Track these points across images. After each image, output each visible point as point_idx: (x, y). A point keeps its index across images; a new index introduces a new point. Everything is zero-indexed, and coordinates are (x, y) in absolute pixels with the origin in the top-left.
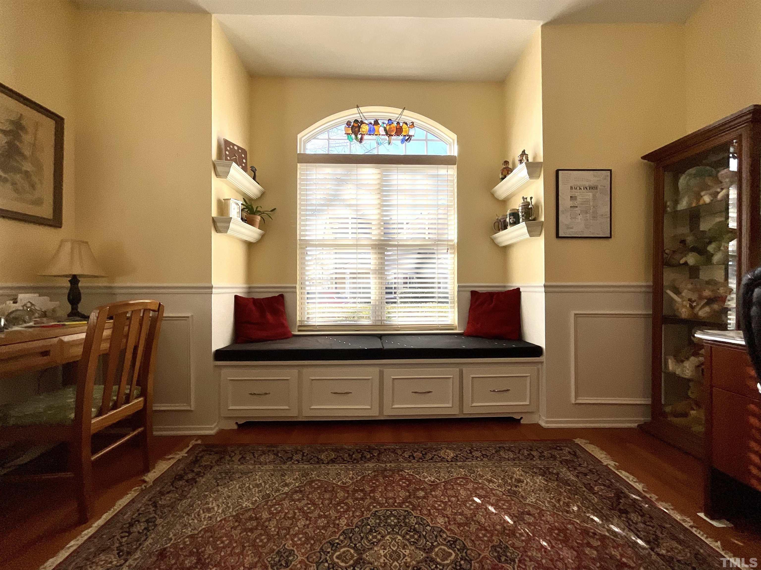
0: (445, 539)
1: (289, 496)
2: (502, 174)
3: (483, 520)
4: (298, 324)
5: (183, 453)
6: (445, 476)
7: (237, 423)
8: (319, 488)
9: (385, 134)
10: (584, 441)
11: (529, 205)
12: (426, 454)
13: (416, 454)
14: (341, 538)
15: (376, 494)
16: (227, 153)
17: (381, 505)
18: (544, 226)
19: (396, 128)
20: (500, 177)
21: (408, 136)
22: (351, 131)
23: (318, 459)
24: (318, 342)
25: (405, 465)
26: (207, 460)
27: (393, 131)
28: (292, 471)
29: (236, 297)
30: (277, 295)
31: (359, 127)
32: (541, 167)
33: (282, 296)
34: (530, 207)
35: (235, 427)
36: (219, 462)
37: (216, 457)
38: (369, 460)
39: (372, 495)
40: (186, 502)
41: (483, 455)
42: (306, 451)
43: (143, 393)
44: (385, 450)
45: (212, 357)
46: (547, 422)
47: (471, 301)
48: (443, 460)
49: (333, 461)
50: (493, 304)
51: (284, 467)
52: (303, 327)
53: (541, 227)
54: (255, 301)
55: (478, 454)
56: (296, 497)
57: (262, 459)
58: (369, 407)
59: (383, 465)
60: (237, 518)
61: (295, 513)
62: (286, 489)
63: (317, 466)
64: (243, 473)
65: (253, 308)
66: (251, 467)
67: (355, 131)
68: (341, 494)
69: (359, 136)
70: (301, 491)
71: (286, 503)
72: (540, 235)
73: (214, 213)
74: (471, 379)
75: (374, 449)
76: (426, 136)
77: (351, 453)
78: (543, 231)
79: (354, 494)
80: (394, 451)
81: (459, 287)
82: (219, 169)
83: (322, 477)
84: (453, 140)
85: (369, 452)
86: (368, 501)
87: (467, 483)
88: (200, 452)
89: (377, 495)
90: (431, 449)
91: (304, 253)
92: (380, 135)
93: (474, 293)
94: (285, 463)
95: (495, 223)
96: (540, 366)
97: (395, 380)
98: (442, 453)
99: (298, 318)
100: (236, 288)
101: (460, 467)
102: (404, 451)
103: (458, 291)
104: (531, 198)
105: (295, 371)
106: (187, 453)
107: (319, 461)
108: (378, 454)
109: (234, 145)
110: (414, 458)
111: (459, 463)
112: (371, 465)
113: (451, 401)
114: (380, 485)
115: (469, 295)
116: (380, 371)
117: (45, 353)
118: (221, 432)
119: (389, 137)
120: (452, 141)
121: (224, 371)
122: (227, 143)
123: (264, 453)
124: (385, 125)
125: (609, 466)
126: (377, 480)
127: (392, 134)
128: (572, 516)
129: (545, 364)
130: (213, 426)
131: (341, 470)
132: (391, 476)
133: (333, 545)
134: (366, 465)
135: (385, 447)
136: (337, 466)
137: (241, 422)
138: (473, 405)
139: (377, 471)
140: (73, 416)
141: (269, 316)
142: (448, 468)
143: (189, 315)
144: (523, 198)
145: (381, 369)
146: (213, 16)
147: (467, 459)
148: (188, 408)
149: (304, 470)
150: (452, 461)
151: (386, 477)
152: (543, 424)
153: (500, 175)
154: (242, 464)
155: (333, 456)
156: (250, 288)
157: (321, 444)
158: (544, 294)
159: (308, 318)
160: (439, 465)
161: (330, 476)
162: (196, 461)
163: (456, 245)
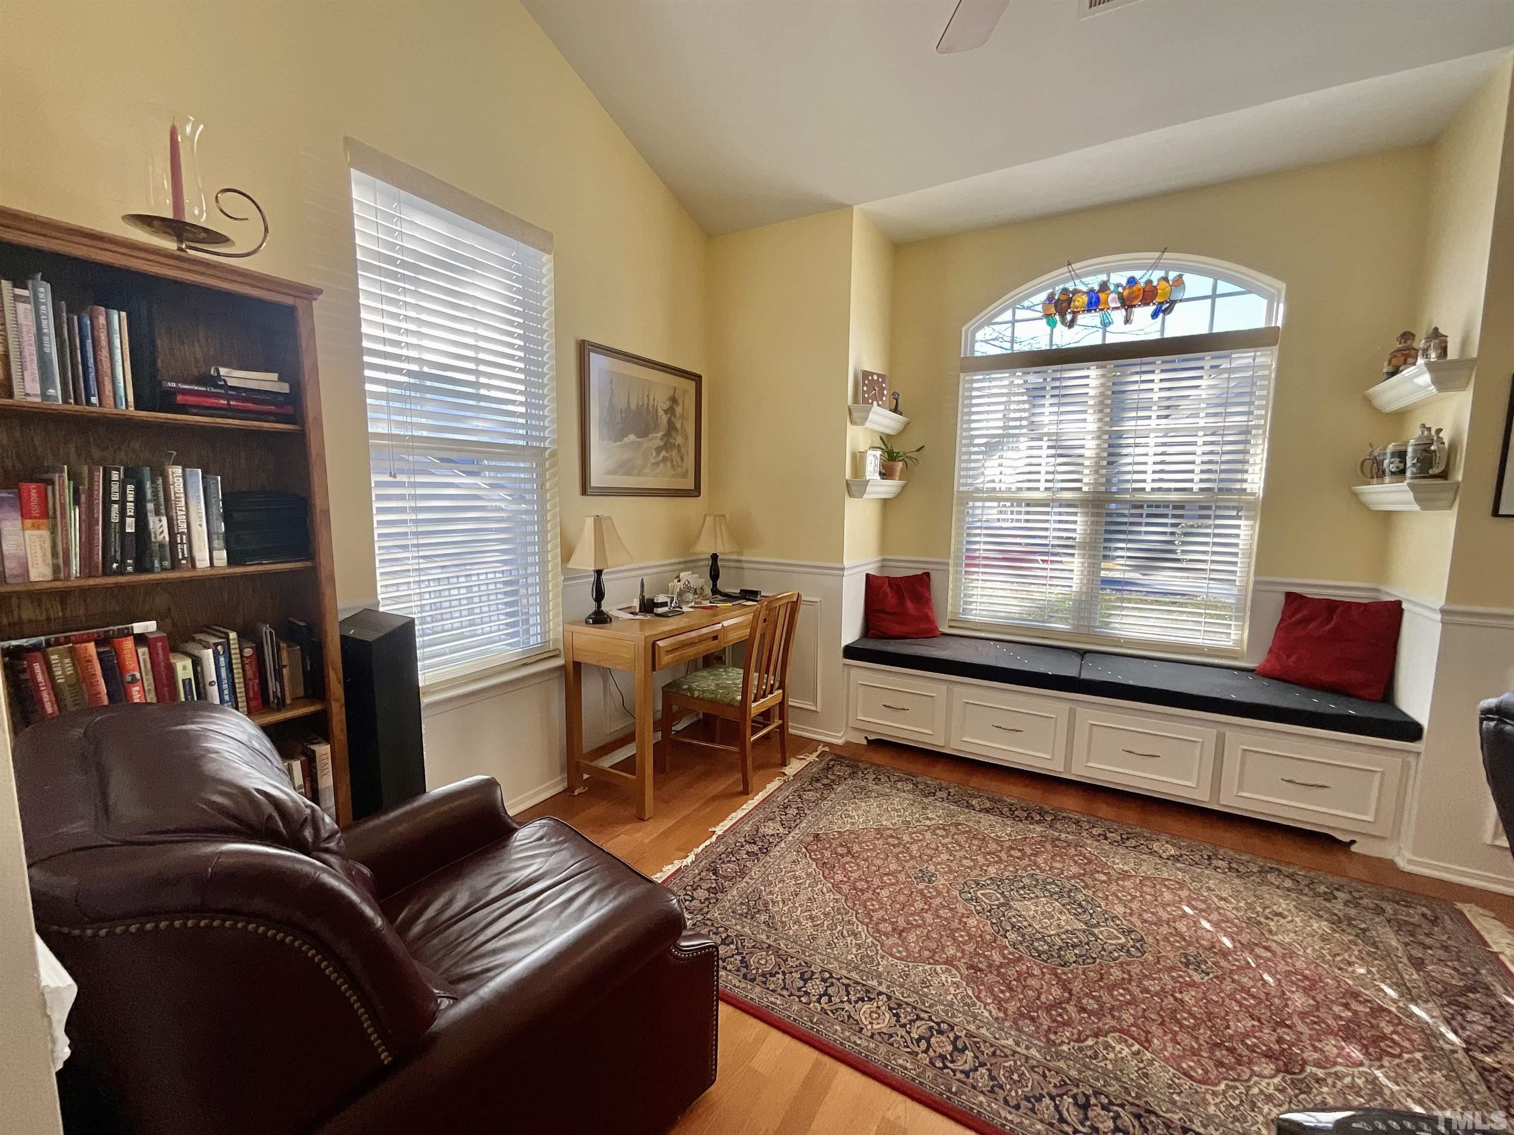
0: (1118, 925)
1: (933, 830)
2: (1390, 363)
3: (1184, 929)
4: (949, 617)
5: (813, 757)
6: (1147, 869)
7: (866, 738)
8: (966, 832)
9: (1119, 305)
10: (1475, 908)
11: (1432, 444)
12: (1128, 839)
13: (1111, 835)
14: (988, 882)
15: (1038, 859)
16: (865, 389)
17: (1043, 871)
18: (1460, 490)
19: (1144, 291)
20: (1385, 370)
21: (1167, 302)
22: (1053, 309)
23: (967, 802)
24: (977, 650)
25: (1088, 842)
26: (840, 771)
27: (1136, 297)
28: (935, 807)
29: (868, 575)
30: (920, 572)
31: (1070, 300)
32: (1472, 370)
33: (927, 575)
34: (1432, 448)
35: (865, 742)
36: (853, 775)
37: (849, 770)
38: (1038, 822)
39: (1033, 858)
40: (828, 804)
41: (1230, 869)
42: (952, 791)
43: (782, 686)
44: (1064, 817)
45: (841, 653)
46: (1410, 862)
47: (1283, 613)
48: (1152, 853)
49: (987, 811)
50: (1332, 624)
51: (926, 801)
52: (956, 622)
53: (1451, 495)
54: (893, 582)
55: (1223, 864)
56: (939, 832)
57: (899, 785)
58: (1048, 757)
59: (1056, 834)
60: (878, 831)
61: (938, 847)
62: (928, 822)
63: (967, 811)
64: (880, 795)
65: (888, 590)
66: (888, 791)
67: (1061, 309)
68: (993, 846)
69: (1069, 317)
70: (945, 830)
71: (928, 835)
72: (1451, 507)
73: (848, 476)
74: (1240, 752)
75: (1047, 812)
76: (1215, 288)
77: (1014, 809)
78: (1457, 501)
79: (1008, 851)
80: (1077, 822)
81: (1256, 583)
82: (855, 415)
83: (970, 824)
84: (1279, 291)
85: (1040, 814)
86: (1026, 862)
87: (1181, 888)
88: (831, 760)
89: (1040, 860)
90: (1137, 836)
91: (964, 511)
92: (1108, 309)
93: (1292, 598)
94: (926, 797)
95: (1363, 462)
96: (1412, 759)
97: (1095, 728)
98: (1155, 846)
99: (949, 607)
100: (868, 564)
101: (1179, 869)
102: (1093, 827)
103: (1255, 591)
104: (1439, 431)
105: (944, 687)
106: (817, 757)
107: (969, 806)
108: (1052, 820)
109: (872, 374)
110: (1106, 839)
111: (1178, 865)
112: (1039, 829)
113: (1195, 778)
114: (1047, 851)
115: (1280, 601)
116: (1070, 709)
117: (715, 638)
118: (848, 744)
119: (1126, 310)
120: (1276, 292)
121: (854, 672)
122: (866, 374)
123: (901, 780)
124: (1120, 290)
125: (1501, 957)
126: (1043, 846)
127: (1134, 303)
128: (1347, 975)
129: (1422, 757)
130: (840, 735)
131: (997, 822)
132: (1065, 848)
133: (978, 884)
134: (1032, 827)
135: (1064, 814)
136: (992, 817)
137: (872, 737)
138: (1240, 794)
139: (1046, 837)
140: (739, 698)
141: (909, 604)
142: (1156, 864)
143: (818, 600)
144: (1423, 426)
145: (1072, 706)
146: (856, 209)
147: (1196, 864)
148: (814, 708)
149: (950, 810)
150: (1168, 859)
151: (1057, 846)
152: (1402, 864)
153: (1386, 364)
154: (876, 784)
155: (988, 805)
156: (884, 560)
157: (974, 788)
158: (1440, 626)
159: (964, 610)
160: (1144, 857)
161: (981, 825)
162: (828, 768)
163: (1260, 503)
